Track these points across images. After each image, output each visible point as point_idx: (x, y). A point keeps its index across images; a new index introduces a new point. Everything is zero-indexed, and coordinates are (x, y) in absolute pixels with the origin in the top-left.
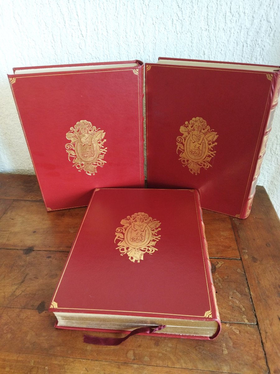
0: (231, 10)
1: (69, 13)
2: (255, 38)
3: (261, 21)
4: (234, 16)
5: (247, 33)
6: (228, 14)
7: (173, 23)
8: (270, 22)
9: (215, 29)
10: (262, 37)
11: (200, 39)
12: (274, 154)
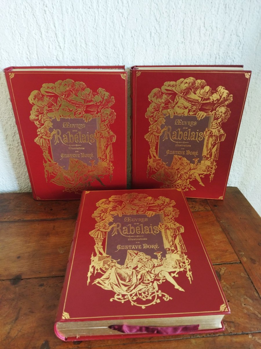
0: (204, 24)
1: (45, 25)
2: (226, 51)
3: (231, 35)
4: (207, 30)
5: (220, 46)
6: (202, 28)
7: (151, 36)
8: (239, 36)
9: (190, 42)
10: (233, 50)
11: (177, 51)
12: (243, 156)
